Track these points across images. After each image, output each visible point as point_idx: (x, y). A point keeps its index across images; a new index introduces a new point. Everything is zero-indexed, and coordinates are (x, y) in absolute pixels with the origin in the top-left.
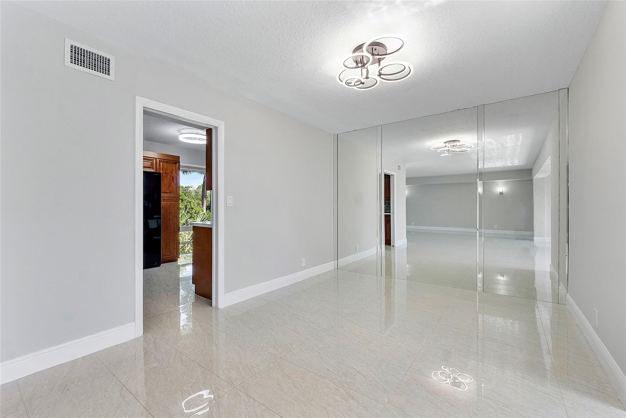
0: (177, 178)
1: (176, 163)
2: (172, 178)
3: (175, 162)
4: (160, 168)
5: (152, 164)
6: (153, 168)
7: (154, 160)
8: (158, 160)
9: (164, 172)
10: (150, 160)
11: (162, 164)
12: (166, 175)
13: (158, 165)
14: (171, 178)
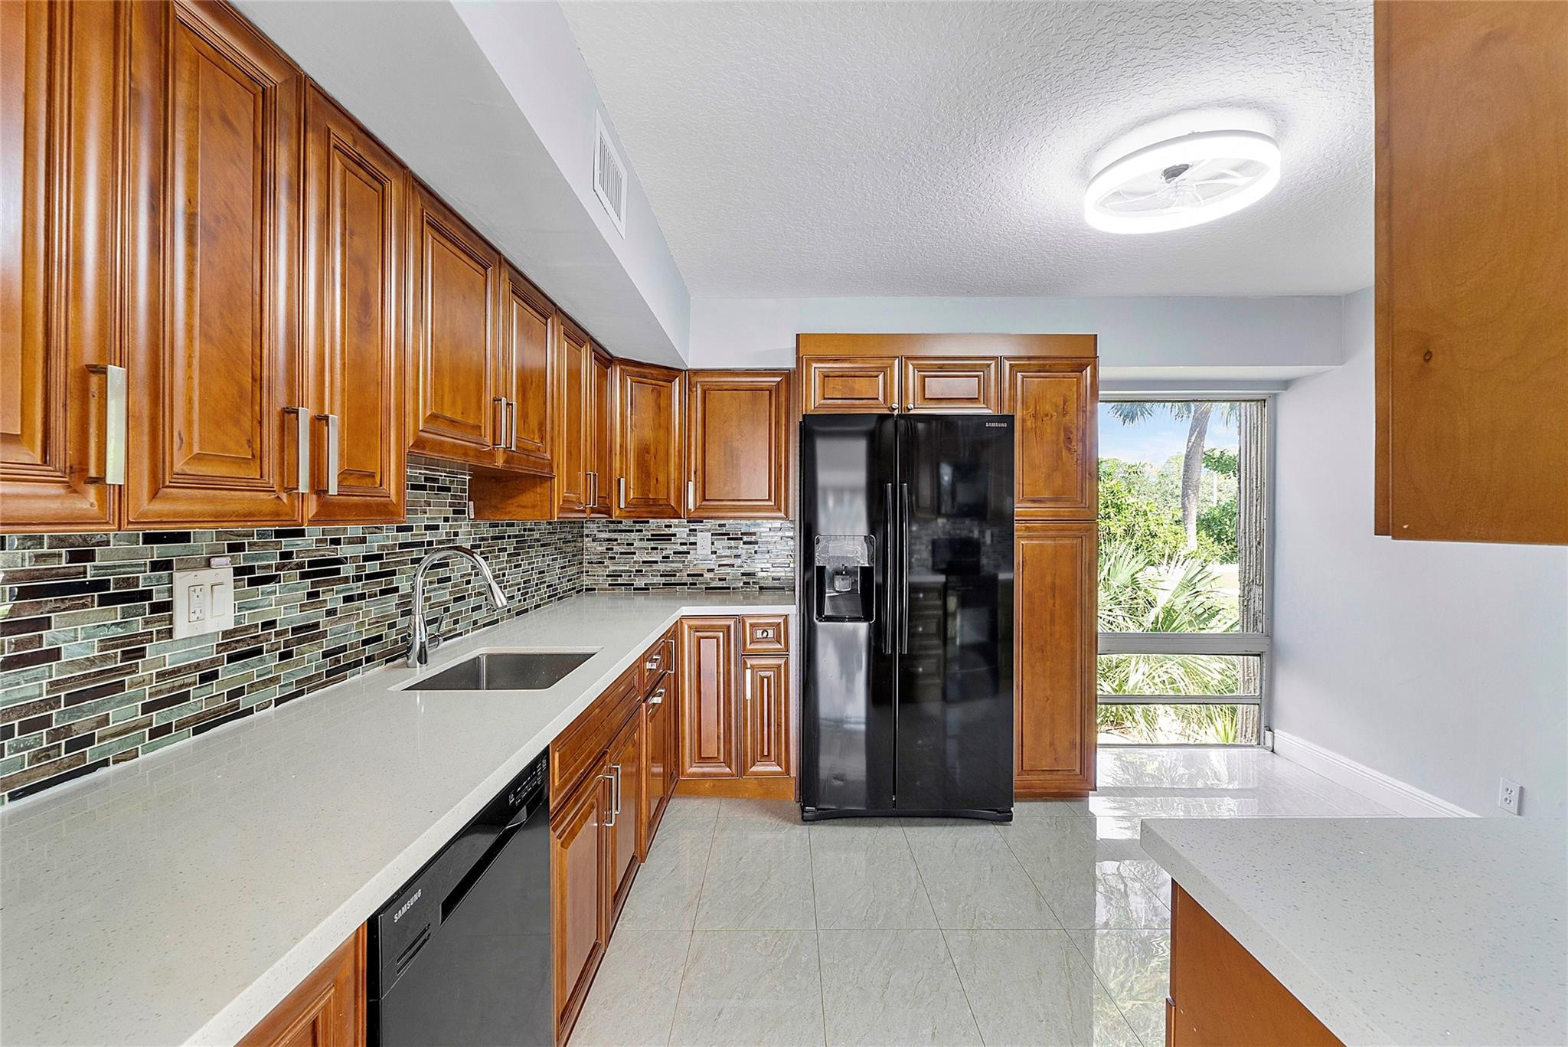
0: (1084, 434)
1: (1082, 365)
2: (1062, 434)
3: (1078, 361)
4: (1013, 398)
5: (983, 386)
6: (986, 401)
7: (989, 365)
8: (1007, 364)
9: (1031, 410)
10: (973, 368)
11: (1024, 377)
12: (1039, 423)
13: (1007, 385)
14: (1058, 435)
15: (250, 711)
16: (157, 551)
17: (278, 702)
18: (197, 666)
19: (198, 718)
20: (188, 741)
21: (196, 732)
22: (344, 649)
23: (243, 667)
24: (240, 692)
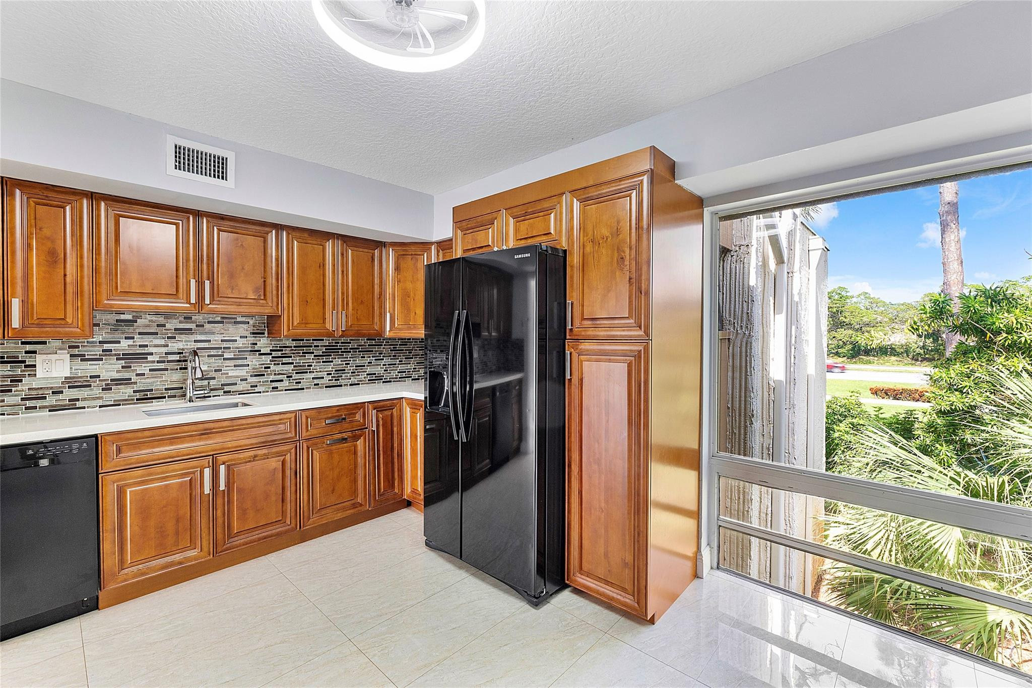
1: (635, 182)
3: (632, 179)
5: (554, 220)
7: (559, 202)
8: (571, 197)
9: (591, 235)
11: (584, 206)
12: (596, 247)
13: (570, 216)
14: (613, 256)
15: (84, 408)
16: (28, 347)
17: (100, 407)
18: (52, 388)
19: (52, 406)
20: (46, 413)
21: (50, 411)
22: (152, 390)
23: (79, 391)
24: (78, 400)
